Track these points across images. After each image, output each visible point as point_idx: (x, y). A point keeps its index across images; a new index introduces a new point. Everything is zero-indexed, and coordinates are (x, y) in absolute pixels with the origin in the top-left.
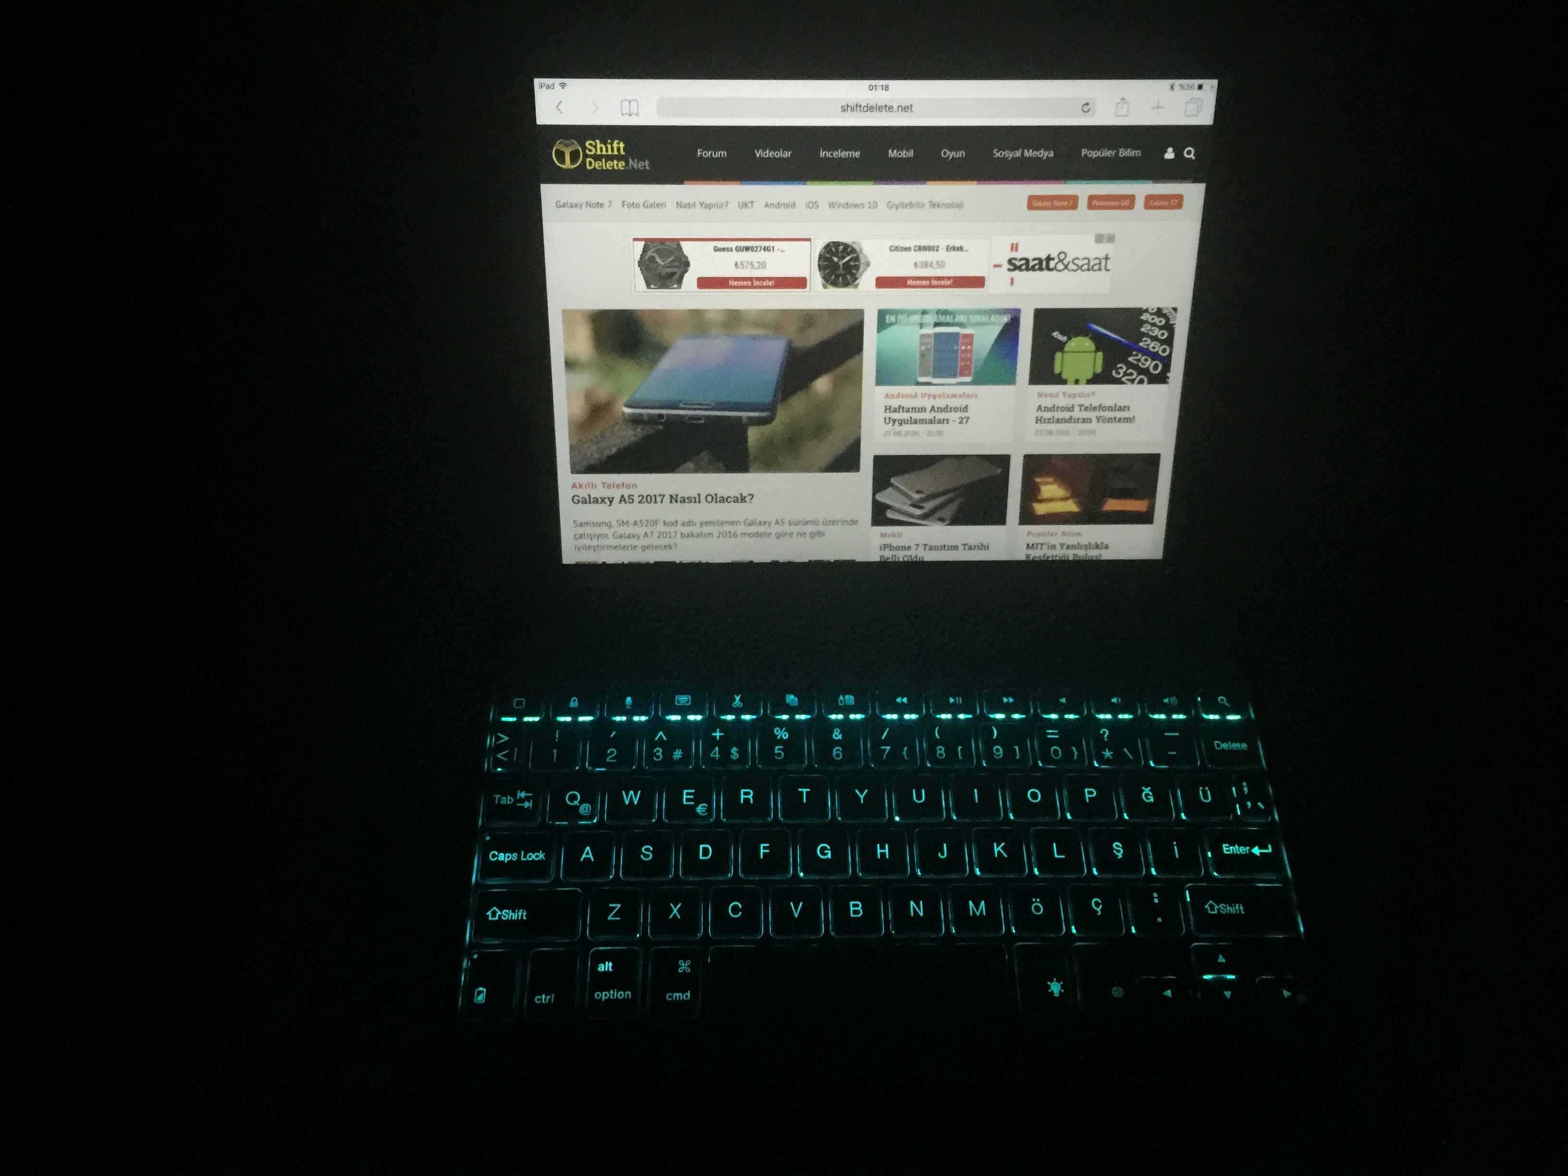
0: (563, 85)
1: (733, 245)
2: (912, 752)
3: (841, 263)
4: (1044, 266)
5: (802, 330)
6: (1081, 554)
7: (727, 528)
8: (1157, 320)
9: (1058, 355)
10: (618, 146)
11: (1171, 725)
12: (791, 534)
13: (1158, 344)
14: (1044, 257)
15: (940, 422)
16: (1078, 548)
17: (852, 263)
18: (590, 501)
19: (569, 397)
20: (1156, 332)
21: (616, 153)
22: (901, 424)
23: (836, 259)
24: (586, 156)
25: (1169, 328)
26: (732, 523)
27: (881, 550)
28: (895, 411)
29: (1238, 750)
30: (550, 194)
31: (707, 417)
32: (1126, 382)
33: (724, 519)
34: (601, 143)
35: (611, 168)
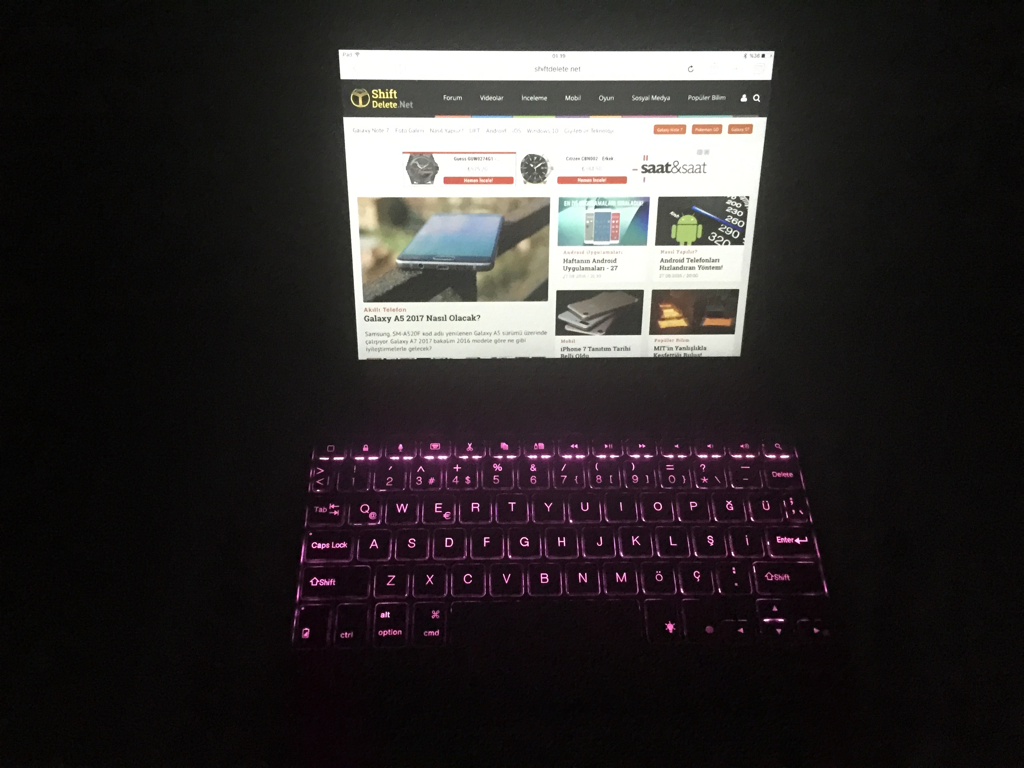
0: (357, 54)
1: (467, 156)
2: (580, 479)
3: (535, 168)
4: (665, 170)
5: (510, 211)
6: (689, 353)
7: (464, 337)
8: (736, 204)
9: (674, 227)
10: (393, 93)
11: (745, 461)
12: (504, 341)
13: (737, 220)
14: (664, 164)
15: (599, 269)
16: (687, 349)
17: (542, 168)
18: (376, 319)
19: (361, 253)
20: (736, 212)
21: (391, 97)
22: (574, 270)
23: (532, 166)
24: (372, 99)
25: (744, 209)
26: (466, 334)
27: (562, 351)
28: (570, 262)
29: (787, 477)
30: (349, 123)
31: (451, 266)
32: (717, 243)
33: (462, 331)
34: (382, 91)
35: (388, 107)
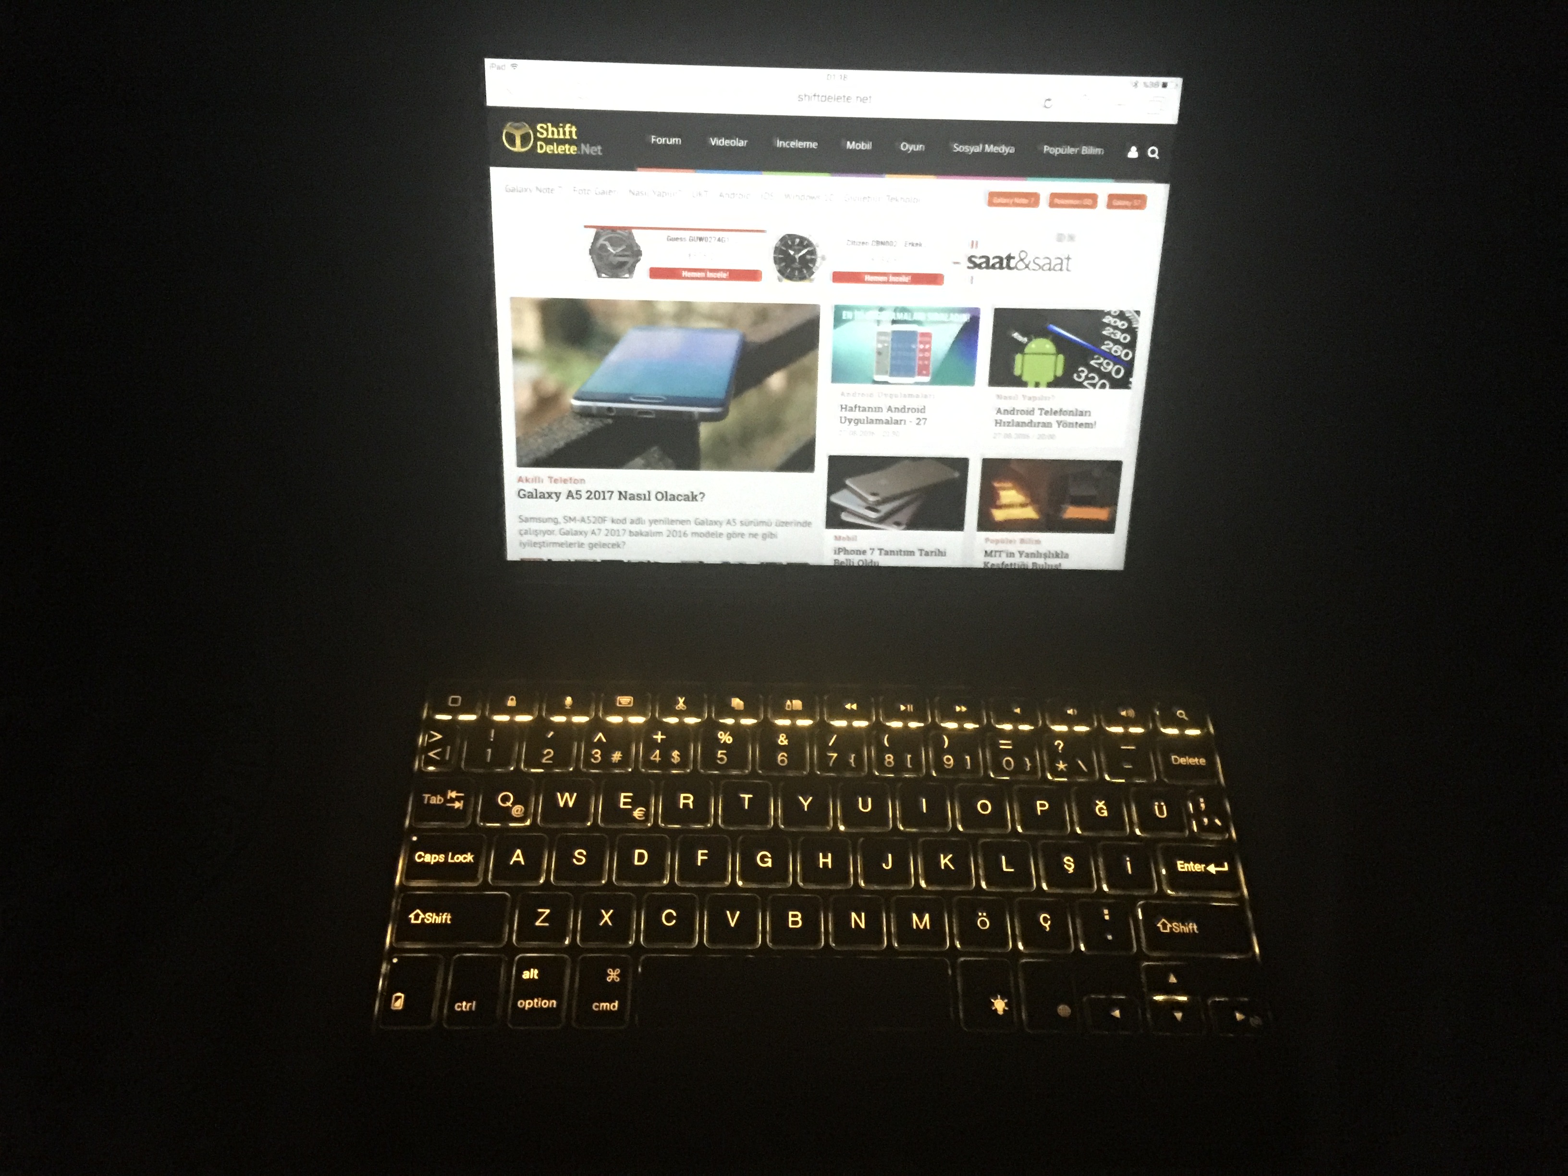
0: (514, 66)
1: (687, 234)
2: (859, 759)
3: (797, 256)
4: (1005, 265)
5: (755, 324)
6: (1041, 562)
7: (678, 527)
8: (1119, 323)
9: (1018, 357)
10: (570, 130)
11: (1127, 738)
12: (742, 535)
13: (1121, 348)
14: (1004, 256)
15: (897, 422)
16: (1038, 557)
17: (808, 257)
18: (536, 495)
19: (515, 388)
20: (1119, 336)
21: (568, 137)
22: (857, 423)
23: (792, 253)
24: (537, 139)
25: (1132, 331)
26: (682, 522)
27: (835, 553)
28: (851, 410)
29: (1196, 765)
30: (499, 176)
31: (657, 412)
32: (1087, 386)
33: (674, 518)
34: (552, 126)
35: (562, 153)
